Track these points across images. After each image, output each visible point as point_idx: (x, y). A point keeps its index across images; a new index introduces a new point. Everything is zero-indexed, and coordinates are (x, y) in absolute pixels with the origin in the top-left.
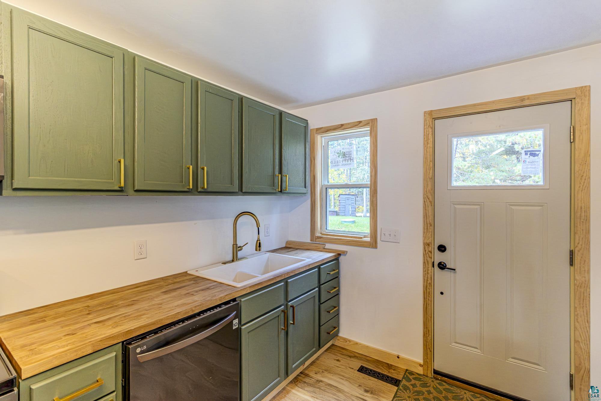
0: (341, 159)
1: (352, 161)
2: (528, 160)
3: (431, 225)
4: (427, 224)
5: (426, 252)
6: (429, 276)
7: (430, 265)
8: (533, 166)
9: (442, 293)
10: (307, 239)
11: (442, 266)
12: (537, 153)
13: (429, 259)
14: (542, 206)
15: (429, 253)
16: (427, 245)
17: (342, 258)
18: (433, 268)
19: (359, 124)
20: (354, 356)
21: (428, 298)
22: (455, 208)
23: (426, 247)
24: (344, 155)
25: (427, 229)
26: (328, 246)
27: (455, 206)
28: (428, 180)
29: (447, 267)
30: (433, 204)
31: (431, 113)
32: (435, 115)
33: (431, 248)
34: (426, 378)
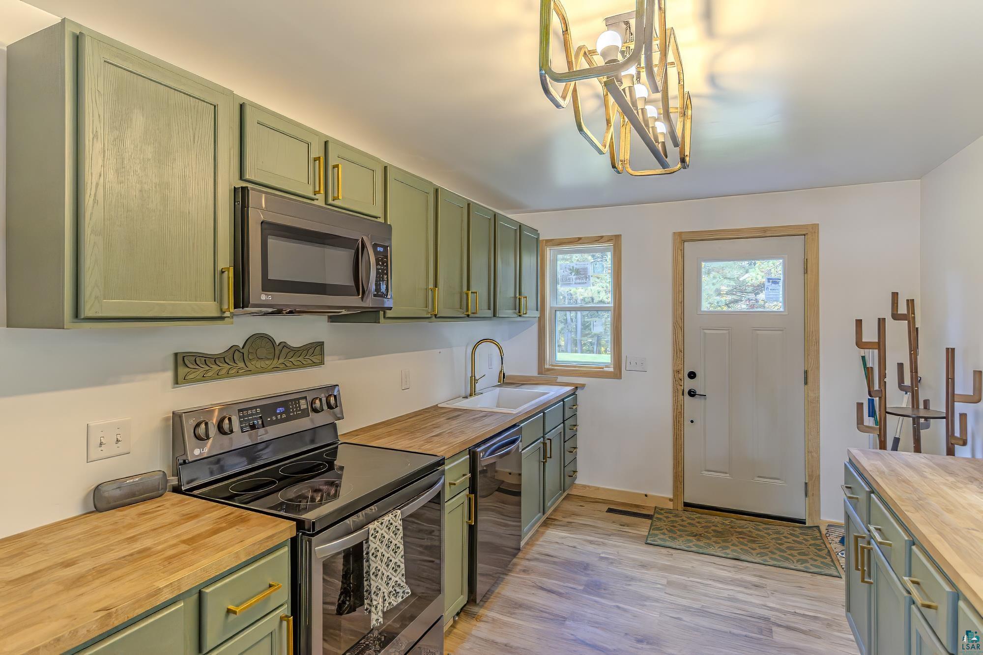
0: (573, 277)
1: (588, 279)
2: (771, 288)
4: (677, 350)
5: (677, 380)
6: (679, 405)
7: (681, 392)
8: (775, 293)
9: (692, 422)
10: (533, 372)
11: (692, 394)
12: (778, 281)
13: (679, 387)
14: (782, 330)
15: (680, 381)
16: (677, 372)
17: (579, 392)
18: (683, 396)
19: (599, 239)
20: (596, 501)
21: (678, 427)
22: (705, 334)
23: (676, 374)
24: (578, 272)
25: (677, 355)
26: (561, 379)
27: (705, 331)
29: (697, 393)
30: (682, 329)
31: (680, 234)
32: (684, 237)
33: (681, 376)
34: (677, 512)
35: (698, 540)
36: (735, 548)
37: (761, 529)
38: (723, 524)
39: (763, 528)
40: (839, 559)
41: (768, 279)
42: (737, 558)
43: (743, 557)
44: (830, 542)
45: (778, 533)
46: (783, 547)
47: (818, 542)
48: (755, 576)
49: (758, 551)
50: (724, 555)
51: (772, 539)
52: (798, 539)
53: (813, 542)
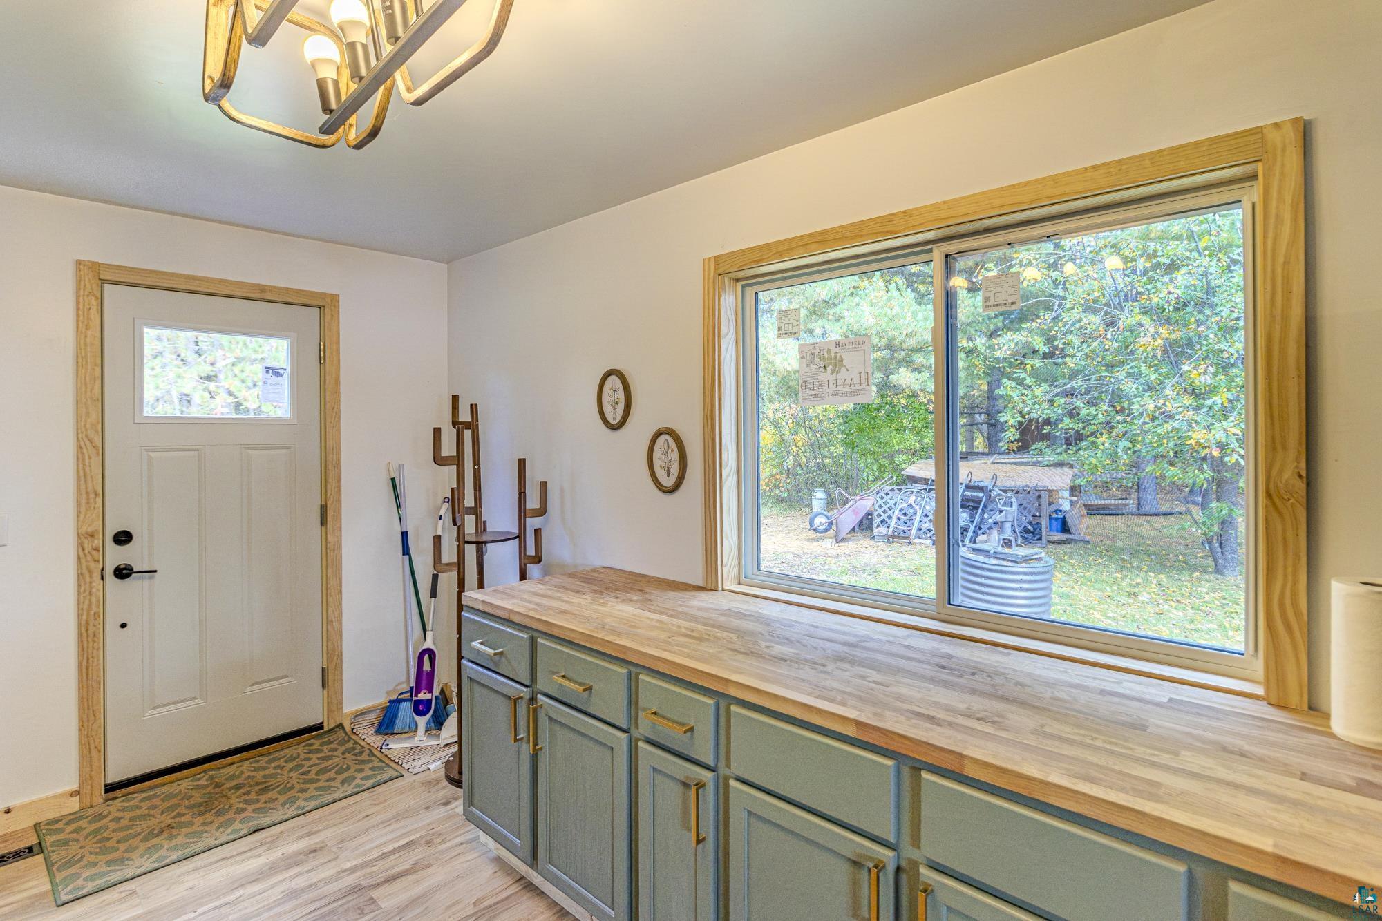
2: (270, 382)
3: (96, 495)
4: (87, 493)
5: (86, 552)
6: (94, 599)
7: (97, 575)
8: (277, 391)
9: (124, 626)
11: (123, 573)
12: (282, 372)
13: (92, 565)
14: (288, 448)
15: (94, 553)
16: (85, 537)
18: (102, 582)
21: (91, 645)
22: (150, 457)
23: (86, 541)
25: (88, 503)
27: (151, 452)
28: (89, 403)
29: (135, 570)
30: (100, 451)
31: (95, 267)
32: (105, 275)
33: (98, 542)
34: (91, 811)
35: (171, 837)
36: (244, 815)
37: (264, 765)
38: (198, 788)
39: (267, 762)
40: (387, 753)
41: (266, 368)
42: (256, 828)
43: (265, 821)
44: (363, 737)
45: (292, 759)
46: (312, 775)
47: (350, 744)
48: (301, 837)
49: (282, 799)
50: (232, 837)
51: (291, 770)
52: (323, 755)
53: (343, 748)
